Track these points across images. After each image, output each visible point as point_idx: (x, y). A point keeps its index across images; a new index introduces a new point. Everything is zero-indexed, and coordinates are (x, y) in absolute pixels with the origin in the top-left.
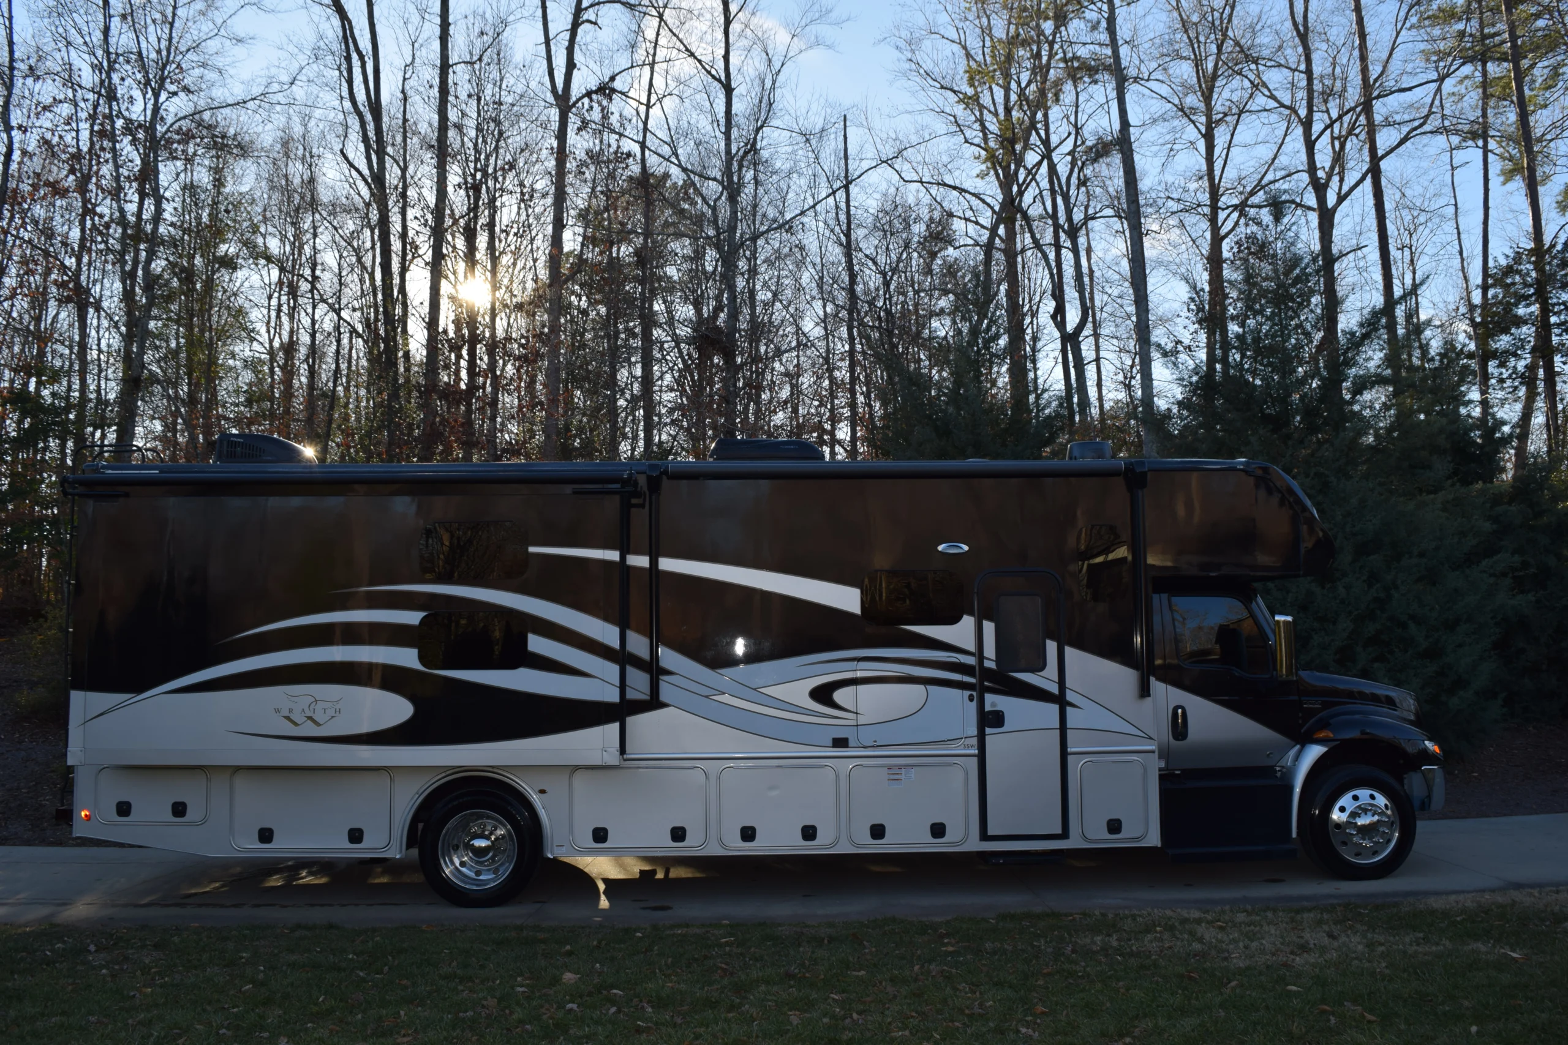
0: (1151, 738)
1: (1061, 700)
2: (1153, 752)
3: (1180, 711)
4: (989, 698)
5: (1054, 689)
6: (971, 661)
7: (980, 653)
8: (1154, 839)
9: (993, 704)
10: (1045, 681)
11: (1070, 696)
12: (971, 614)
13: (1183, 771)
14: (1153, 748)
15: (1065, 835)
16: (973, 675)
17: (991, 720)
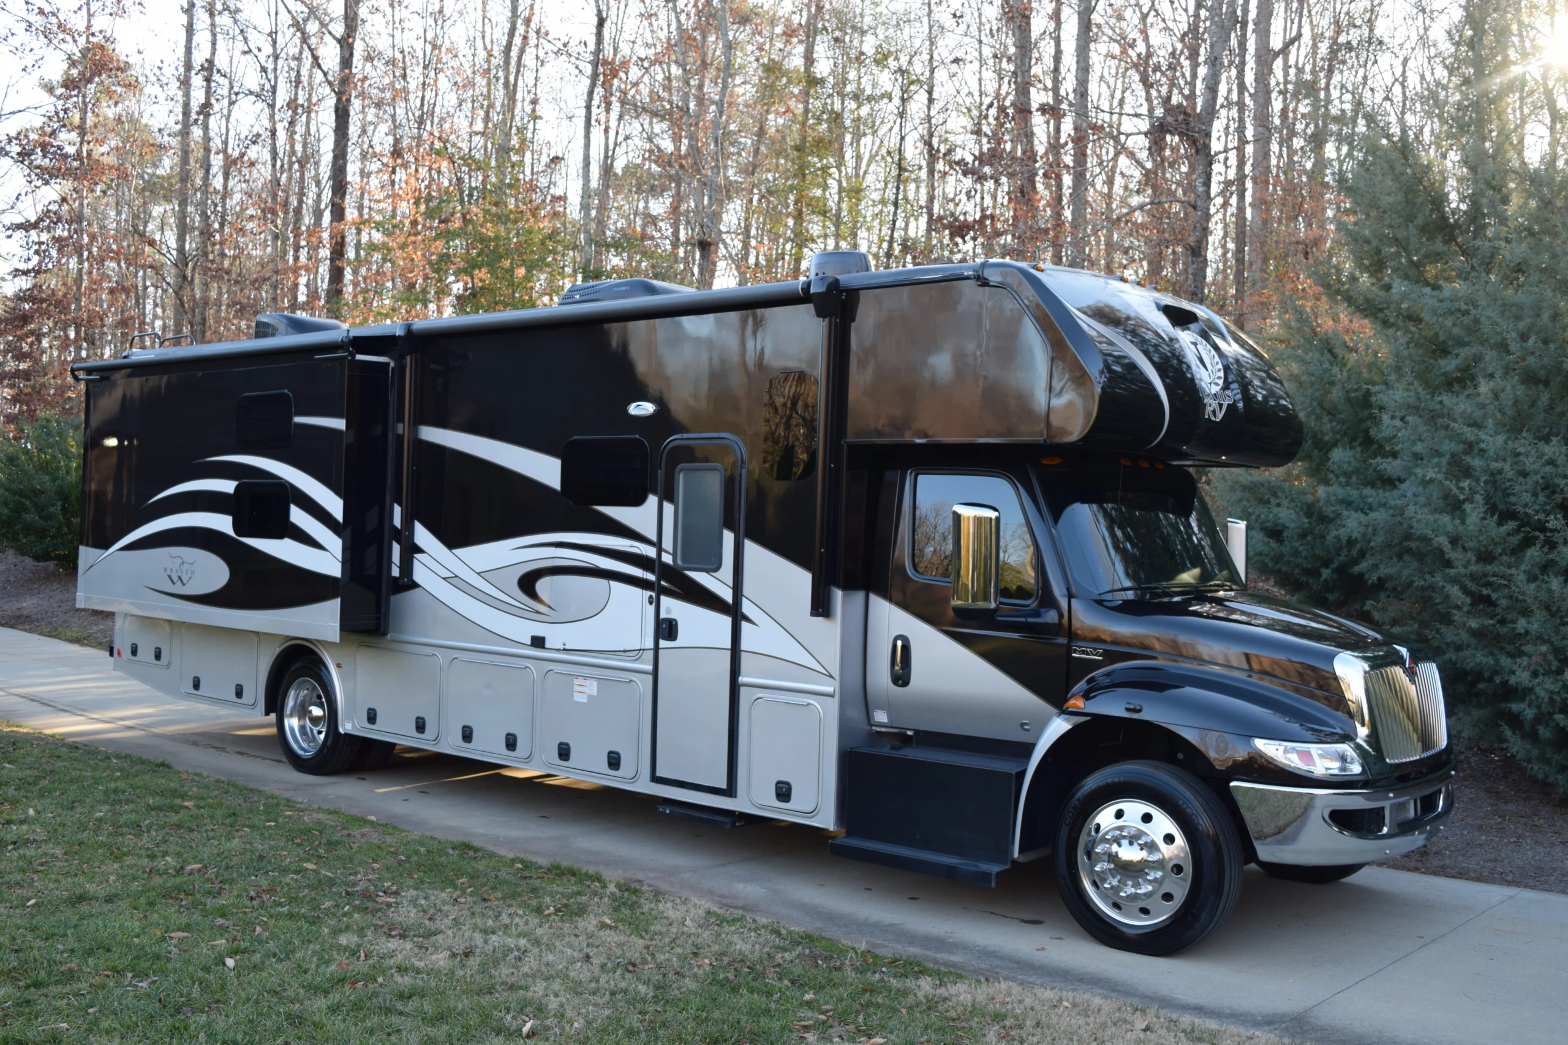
0: (831, 676)
1: (734, 611)
2: (832, 696)
3: (899, 643)
4: (665, 600)
5: (727, 595)
6: (650, 552)
7: (658, 545)
8: (826, 819)
9: (668, 611)
10: (719, 585)
11: (747, 608)
12: (655, 493)
13: (917, 732)
14: (830, 689)
15: (730, 791)
16: (652, 571)
17: (667, 629)
